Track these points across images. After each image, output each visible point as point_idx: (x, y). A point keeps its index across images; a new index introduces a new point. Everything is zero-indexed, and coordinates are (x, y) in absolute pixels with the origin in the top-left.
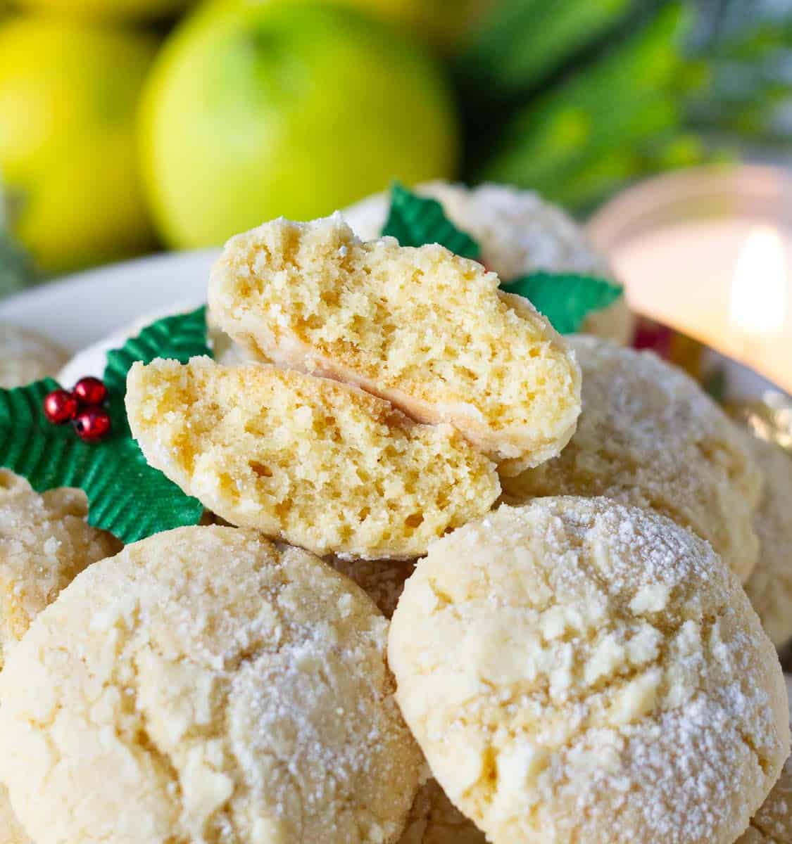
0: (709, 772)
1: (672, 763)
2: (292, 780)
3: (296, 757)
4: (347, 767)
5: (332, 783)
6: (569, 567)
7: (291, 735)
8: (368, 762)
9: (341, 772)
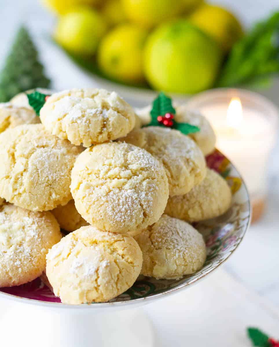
0: (127, 206)
1: (119, 201)
2: (38, 174)
3: (41, 169)
4: (52, 177)
5: (47, 179)
6: (121, 154)
7: (43, 165)
8: (58, 178)
9: (50, 177)
